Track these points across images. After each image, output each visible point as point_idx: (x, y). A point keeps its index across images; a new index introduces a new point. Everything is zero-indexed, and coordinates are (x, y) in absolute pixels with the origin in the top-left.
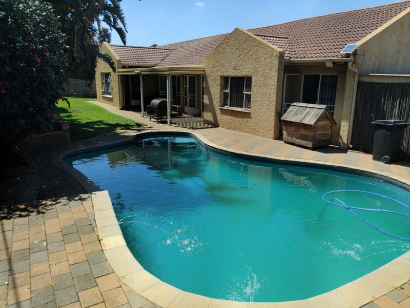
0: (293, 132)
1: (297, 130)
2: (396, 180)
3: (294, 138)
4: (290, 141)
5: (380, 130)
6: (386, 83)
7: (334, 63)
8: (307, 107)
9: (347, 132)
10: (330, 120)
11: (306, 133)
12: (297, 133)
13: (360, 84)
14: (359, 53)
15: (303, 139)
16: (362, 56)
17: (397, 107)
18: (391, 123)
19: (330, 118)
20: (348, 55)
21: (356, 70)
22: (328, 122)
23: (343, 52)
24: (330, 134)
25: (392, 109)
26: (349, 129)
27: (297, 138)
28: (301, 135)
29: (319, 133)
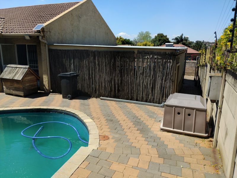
0: (10, 86)
1: (12, 84)
2: (70, 112)
3: (11, 90)
4: (9, 93)
5: (63, 80)
6: (65, 50)
7: (30, 36)
8: (17, 68)
9: (47, 82)
10: (34, 75)
11: (18, 86)
12: (13, 86)
13: (50, 51)
14: (45, 30)
15: (17, 91)
16: (48, 33)
17: (72, 64)
18: (68, 74)
19: (34, 74)
20: (39, 32)
21: (45, 42)
22: (33, 77)
23: (35, 29)
24: (36, 84)
25: (70, 66)
26: (48, 80)
27: (13, 90)
28: (16, 87)
29: (27, 85)
